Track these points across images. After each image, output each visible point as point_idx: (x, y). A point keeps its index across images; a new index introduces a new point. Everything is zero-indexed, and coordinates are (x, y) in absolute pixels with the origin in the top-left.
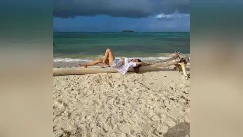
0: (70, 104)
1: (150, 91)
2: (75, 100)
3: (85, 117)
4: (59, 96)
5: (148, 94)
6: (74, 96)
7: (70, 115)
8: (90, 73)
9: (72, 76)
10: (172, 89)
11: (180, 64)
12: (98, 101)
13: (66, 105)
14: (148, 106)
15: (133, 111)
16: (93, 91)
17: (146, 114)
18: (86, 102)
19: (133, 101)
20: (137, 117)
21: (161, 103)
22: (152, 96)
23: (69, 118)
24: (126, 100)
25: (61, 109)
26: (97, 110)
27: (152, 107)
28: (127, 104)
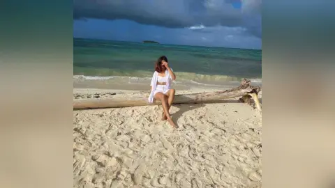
0: (125, 159)
1: (228, 134)
2: (131, 152)
3: (159, 180)
4: (102, 144)
5: (226, 139)
6: (125, 145)
7: (133, 177)
8: (133, 106)
9: (108, 111)
10: (253, 130)
11: (251, 94)
12: (164, 151)
13: (119, 160)
14: (236, 158)
15: (221, 167)
16: (150, 135)
17: (239, 170)
18: (148, 155)
19: (213, 150)
20: (230, 176)
21: (250, 152)
22: (234, 142)
23: (135, 184)
24: (204, 150)
25: (115, 169)
26: (170, 168)
27: (241, 159)
28: (208, 156)
